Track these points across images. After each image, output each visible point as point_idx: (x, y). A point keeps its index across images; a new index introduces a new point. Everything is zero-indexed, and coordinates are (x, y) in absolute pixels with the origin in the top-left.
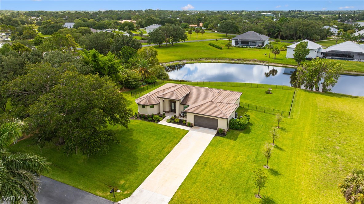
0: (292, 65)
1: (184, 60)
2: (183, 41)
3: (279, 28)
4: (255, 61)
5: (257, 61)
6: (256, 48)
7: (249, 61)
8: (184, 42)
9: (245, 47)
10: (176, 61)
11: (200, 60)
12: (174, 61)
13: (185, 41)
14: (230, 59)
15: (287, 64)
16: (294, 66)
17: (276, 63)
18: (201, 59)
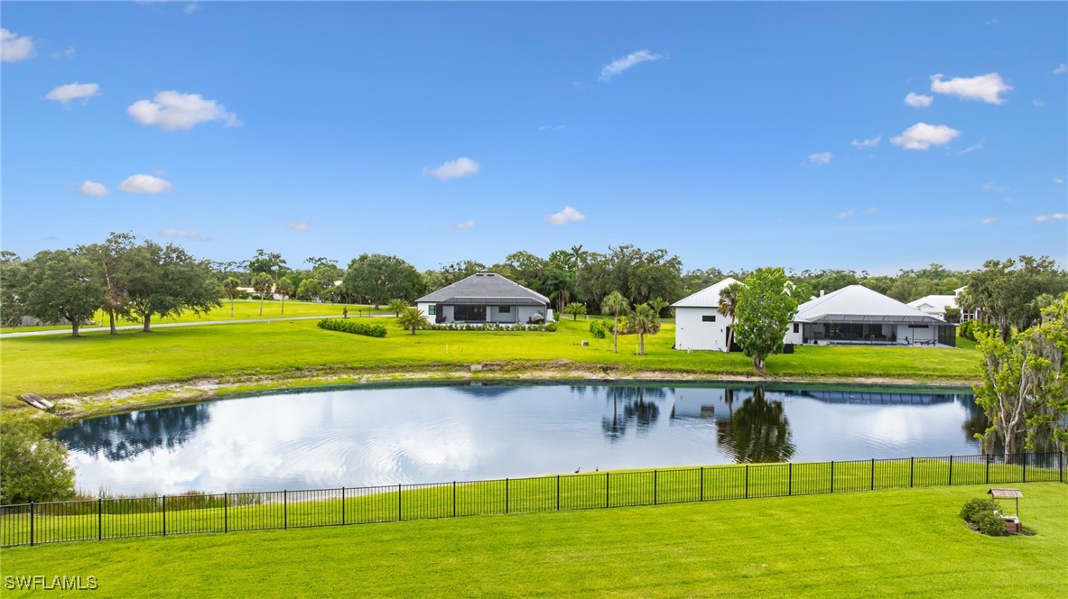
0: (732, 374)
1: (206, 377)
2: (197, 312)
3: (556, 278)
4: (567, 367)
5: (577, 369)
6: (524, 329)
7: (537, 367)
8: (202, 314)
9: (479, 329)
10: (153, 384)
11: (298, 373)
12: (139, 386)
13: (207, 309)
14: (449, 366)
15: (709, 372)
16: (741, 374)
17: (661, 370)
18: (298, 369)
